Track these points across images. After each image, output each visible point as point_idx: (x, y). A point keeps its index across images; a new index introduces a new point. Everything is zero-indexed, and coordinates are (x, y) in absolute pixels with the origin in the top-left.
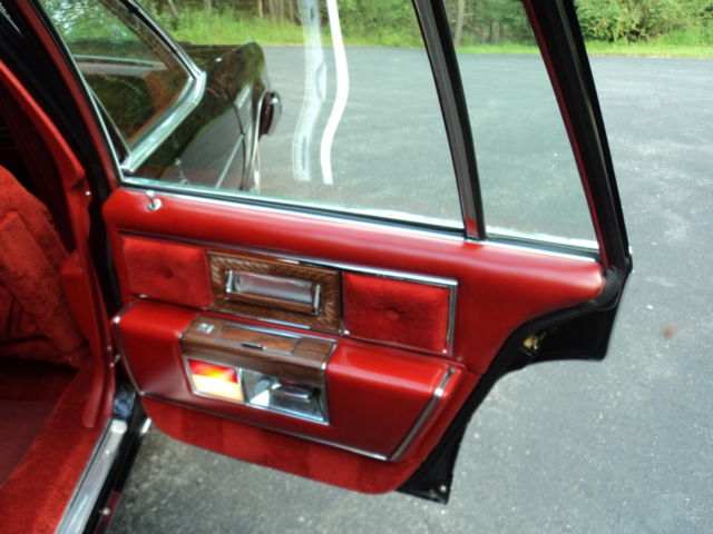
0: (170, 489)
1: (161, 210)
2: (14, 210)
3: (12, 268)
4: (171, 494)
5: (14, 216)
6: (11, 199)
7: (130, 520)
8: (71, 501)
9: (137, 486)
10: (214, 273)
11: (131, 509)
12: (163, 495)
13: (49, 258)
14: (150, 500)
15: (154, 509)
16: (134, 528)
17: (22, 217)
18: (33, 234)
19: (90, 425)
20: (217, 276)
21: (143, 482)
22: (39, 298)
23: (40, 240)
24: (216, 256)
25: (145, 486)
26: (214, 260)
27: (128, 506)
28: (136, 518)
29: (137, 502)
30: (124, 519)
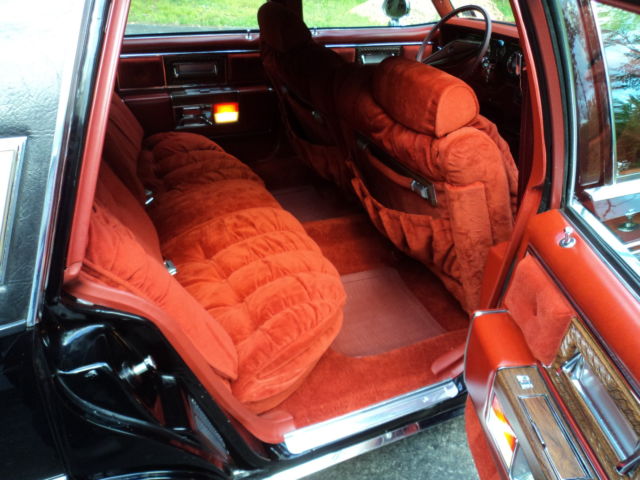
0: (463, 468)
1: (570, 250)
2: (484, 182)
3: (459, 224)
4: (460, 472)
5: (482, 186)
6: (485, 172)
7: (421, 457)
8: (374, 406)
9: (448, 441)
10: (565, 341)
11: (429, 451)
12: (454, 466)
13: (493, 233)
14: (444, 459)
15: (441, 469)
16: (418, 465)
17: (486, 190)
18: (488, 206)
19: (435, 370)
20: (566, 347)
21: (454, 443)
22: (469, 256)
23: (492, 215)
24: (576, 329)
25: (453, 447)
26: (573, 331)
27: (430, 447)
28: (425, 460)
29: (437, 451)
30: (419, 452)
